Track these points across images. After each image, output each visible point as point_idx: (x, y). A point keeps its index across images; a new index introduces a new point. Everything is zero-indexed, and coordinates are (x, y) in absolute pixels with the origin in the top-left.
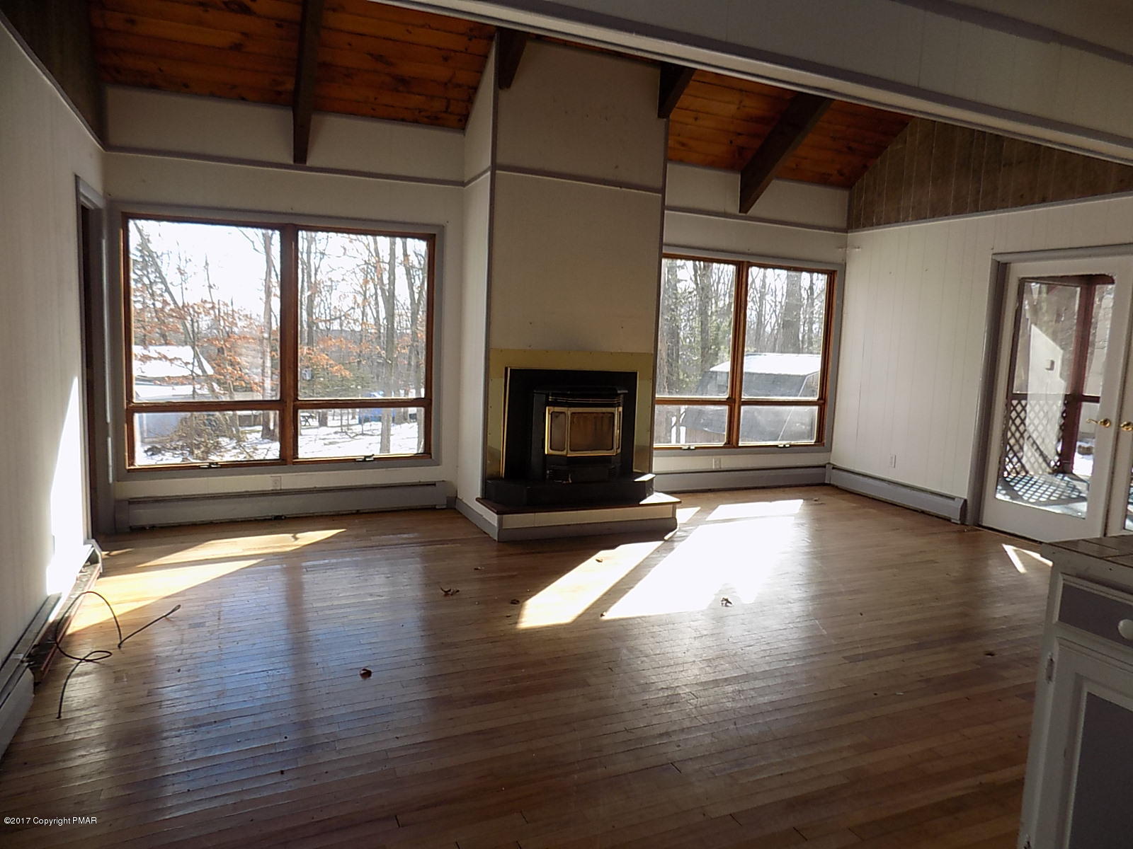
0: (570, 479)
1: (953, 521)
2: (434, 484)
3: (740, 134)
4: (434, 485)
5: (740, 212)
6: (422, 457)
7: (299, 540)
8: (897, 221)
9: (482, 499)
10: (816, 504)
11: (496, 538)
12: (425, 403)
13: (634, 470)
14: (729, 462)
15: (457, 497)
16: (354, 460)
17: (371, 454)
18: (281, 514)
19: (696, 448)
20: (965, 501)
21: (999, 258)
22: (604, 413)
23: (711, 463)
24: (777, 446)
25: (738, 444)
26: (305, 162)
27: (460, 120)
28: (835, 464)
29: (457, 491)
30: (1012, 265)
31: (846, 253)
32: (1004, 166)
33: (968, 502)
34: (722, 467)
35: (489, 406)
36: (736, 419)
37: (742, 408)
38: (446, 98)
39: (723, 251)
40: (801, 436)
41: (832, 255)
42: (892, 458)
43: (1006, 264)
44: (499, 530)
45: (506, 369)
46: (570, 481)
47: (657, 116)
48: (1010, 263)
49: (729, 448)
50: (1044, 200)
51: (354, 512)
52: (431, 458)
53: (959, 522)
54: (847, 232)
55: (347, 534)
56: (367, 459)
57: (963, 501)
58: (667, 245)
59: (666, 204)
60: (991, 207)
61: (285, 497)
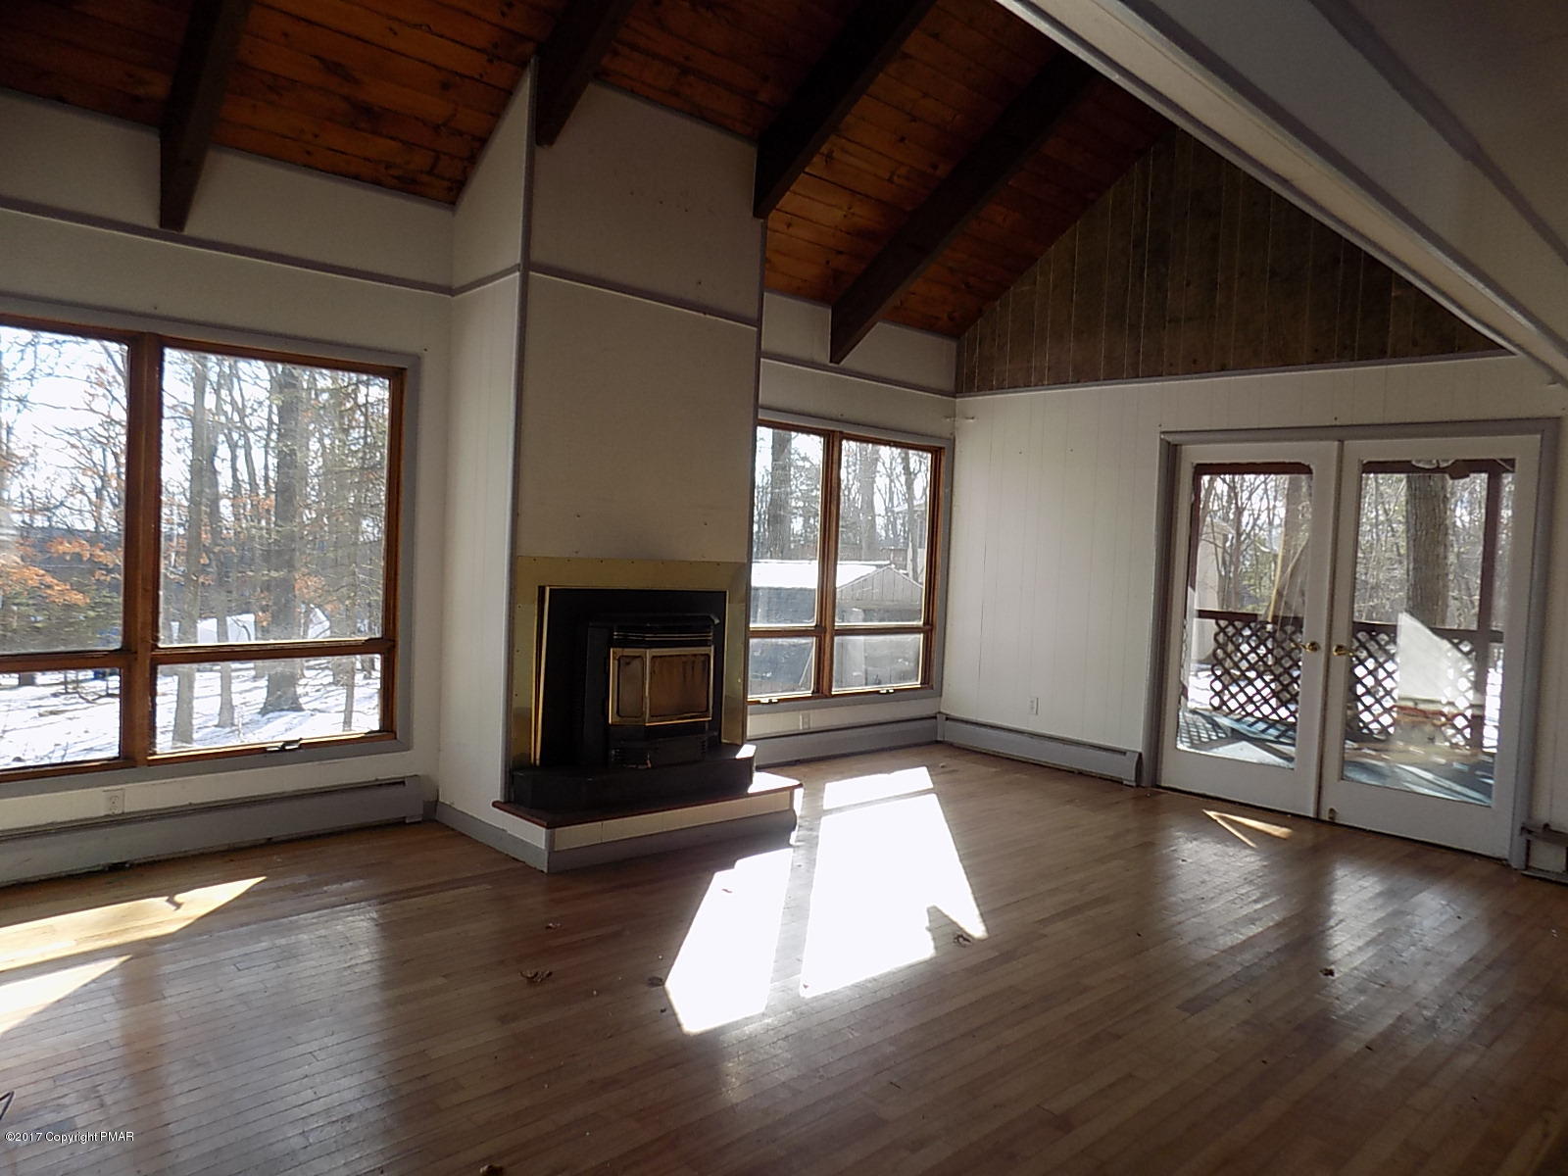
0: (648, 762)
1: (1125, 782)
2: (401, 783)
3: (840, 253)
4: (403, 783)
5: (831, 361)
6: (379, 739)
7: (183, 907)
8: (1027, 385)
9: (505, 803)
10: (944, 773)
11: (545, 870)
12: (387, 645)
13: (724, 741)
14: (821, 718)
15: (437, 800)
16: (263, 750)
17: (297, 738)
18: (124, 860)
19: (779, 700)
20: (1140, 754)
21: (1170, 438)
22: (695, 655)
23: (796, 721)
24: (878, 692)
25: (830, 690)
26: (182, 229)
27: (450, 189)
28: (948, 712)
29: (438, 791)
30: (1183, 447)
31: (954, 424)
32: (1170, 322)
33: (1144, 756)
34: (811, 726)
35: (516, 649)
36: (827, 655)
37: (836, 639)
38: (434, 151)
39: (810, 415)
40: (904, 677)
41: (937, 426)
42: (1032, 702)
43: (1176, 445)
44: (549, 853)
45: (542, 590)
46: (650, 765)
47: (751, 214)
48: (1181, 445)
49: (818, 698)
50: (1223, 368)
51: (263, 842)
52: (396, 738)
53: (1134, 784)
54: (955, 397)
55: (267, 885)
56: (287, 748)
57: (1137, 755)
58: (763, 407)
59: (763, 347)
60: (1154, 373)
61: (133, 826)
